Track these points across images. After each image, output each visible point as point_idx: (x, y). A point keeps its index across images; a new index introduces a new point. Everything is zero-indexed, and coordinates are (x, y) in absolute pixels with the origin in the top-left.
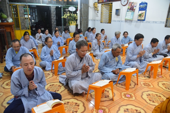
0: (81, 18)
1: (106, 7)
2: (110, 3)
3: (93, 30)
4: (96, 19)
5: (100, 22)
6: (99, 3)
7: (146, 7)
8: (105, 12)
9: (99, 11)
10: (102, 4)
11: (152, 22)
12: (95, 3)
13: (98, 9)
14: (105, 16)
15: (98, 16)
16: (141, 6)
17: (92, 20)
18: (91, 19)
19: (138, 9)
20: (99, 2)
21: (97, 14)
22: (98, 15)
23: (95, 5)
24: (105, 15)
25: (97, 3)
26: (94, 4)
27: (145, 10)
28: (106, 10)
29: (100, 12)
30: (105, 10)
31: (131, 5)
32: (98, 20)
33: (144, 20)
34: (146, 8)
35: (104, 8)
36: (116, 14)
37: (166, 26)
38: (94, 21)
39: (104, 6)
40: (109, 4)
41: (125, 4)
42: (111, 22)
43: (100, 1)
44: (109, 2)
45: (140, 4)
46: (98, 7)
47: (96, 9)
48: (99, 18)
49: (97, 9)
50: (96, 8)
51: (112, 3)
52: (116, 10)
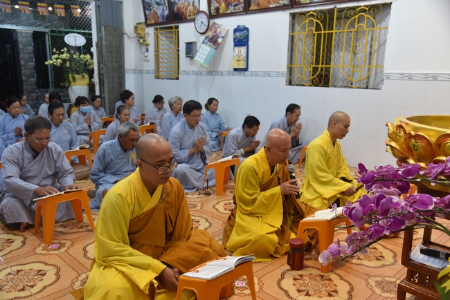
0: (102, 66)
1: (167, 37)
2: (173, 25)
4: (146, 68)
5: (153, 76)
6: (148, 25)
7: (247, 37)
8: (167, 50)
9: (150, 47)
10: (156, 29)
11: (262, 73)
12: (138, 24)
13: (146, 43)
14: (166, 61)
15: (148, 61)
16: (238, 34)
17: (135, 71)
18: (133, 68)
19: (233, 44)
20: (148, 22)
21: (146, 54)
22: (148, 58)
23: (139, 31)
24: (166, 58)
25: (144, 26)
26: (136, 28)
27: (244, 45)
28: (168, 43)
29: (152, 48)
30: (167, 45)
31: (215, 32)
32: (148, 72)
33: (246, 69)
34: (248, 41)
35: (164, 39)
36: (186, 54)
37: (290, 83)
38: (139, 73)
39: (162, 35)
40: (171, 28)
41: (204, 30)
42: (180, 76)
43: (150, 20)
44: (172, 23)
45: (236, 31)
46: (147, 36)
47: (141, 41)
48: (151, 65)
49: (144, 41)
50: (142, 38)
51: (177, 27)
52: (187, 44)
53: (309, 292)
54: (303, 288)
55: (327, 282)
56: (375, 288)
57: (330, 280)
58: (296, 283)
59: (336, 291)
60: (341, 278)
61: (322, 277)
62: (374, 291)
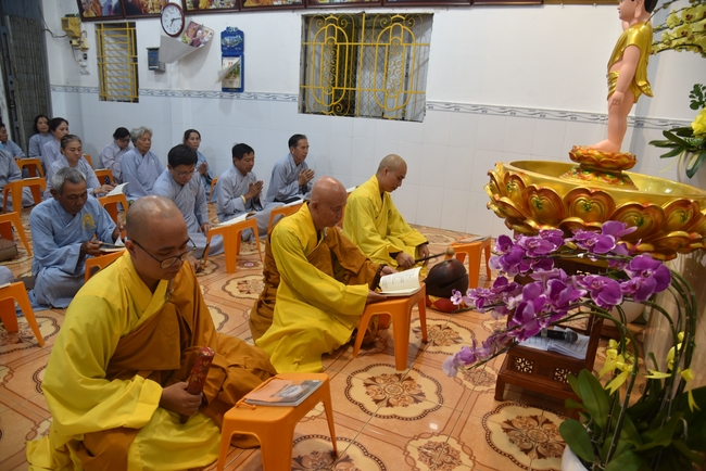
0: (10, 78)
1: (116, 39)
2: (125, 21)
3: (58, 130)
4: (83, 85)
5: (97, 96)
6: (85, 20)
7: (241, 45)
8: (117, 57)
9: (89, 53)
10: (99, 26)
11: (265, 96)
12: (67, 16)
13: (82, 46)
14: (116, 74)
15: (87, 73)
16: (227, 39)
17: (65, 88)
18: (63, 83)
19: (220, 53)
20: (85, 14)
21: (84, 63)
22: (87, 69)
23: (71, 27)
24: (116, 71)
25: (77, 20)
26: (65, 22)
27: (238, 56)
28: (119, 48)
29: (92, 54)
30: (117, 51)
31: (195, 36)
32: (88, 90)
33: (241, 90)
34: (242, 50)
35: (111, 41)
36: (150, 65)
37: (304, 110)
38: (73, 91)
39: (108, 35)
40: (124, 25)
41: (177, 32)
42: (140, 97)
43: (88, 12)
44: (124, 18)
45: (224, 34)
46: (83, 35)
47: (75, 42)
48: (92, 79)
49: (79, 42)
50: (76, 38)
51: (133, 25)
52: (150, 50)
53: (391, 401)
54: (380, 397)
55: (407, 383)
56: (465, 382)
57: (410, 379)
58: (370, 391)
59: (422, 394)
60: (423, 375)
61: (399, 376)
62: (465, 386)
